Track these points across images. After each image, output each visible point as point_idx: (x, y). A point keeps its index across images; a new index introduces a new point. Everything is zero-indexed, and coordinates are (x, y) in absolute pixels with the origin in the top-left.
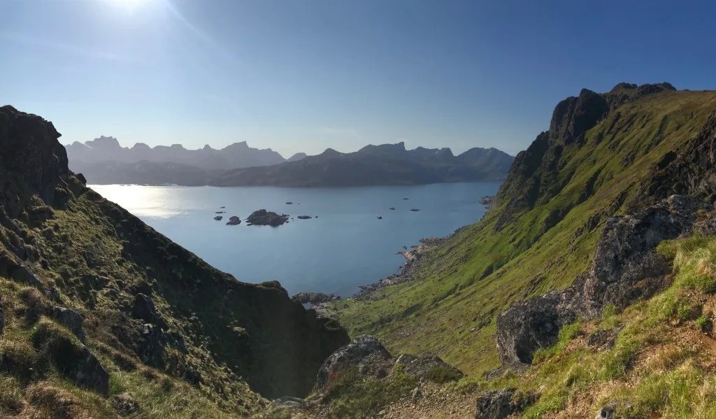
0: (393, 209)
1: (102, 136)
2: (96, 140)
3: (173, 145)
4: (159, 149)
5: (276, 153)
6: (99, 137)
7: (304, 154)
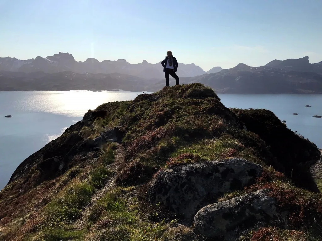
0: (297, 114)
1: (60, 53)
2: (55, 55)
3: (119, 60)
4: (107, 62)
5: (198, 67)
6: (58, 53)
7: (220, 68)
